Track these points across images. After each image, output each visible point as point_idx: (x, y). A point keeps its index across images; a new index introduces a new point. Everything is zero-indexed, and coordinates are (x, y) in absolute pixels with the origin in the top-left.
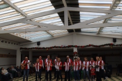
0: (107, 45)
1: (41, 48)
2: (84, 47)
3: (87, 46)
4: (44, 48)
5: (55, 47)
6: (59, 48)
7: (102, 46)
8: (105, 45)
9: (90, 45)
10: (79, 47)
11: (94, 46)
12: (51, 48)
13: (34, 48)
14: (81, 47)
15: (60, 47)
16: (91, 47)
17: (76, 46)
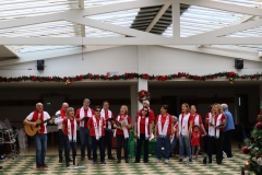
0: (221, 75)
1: (48, 79)
2: (166, 78)
3: (174, 76)
4: (57, 79)
5: (89, 76)
6: (100, 81)
7: (209, 77)
8: (216, 75)
9: (180, 75)
10: (153, 78)
11: (191, 77)
12: (79, 78)
13: (25, 78)
14: (160, 78)
15: (103, 77)
16: (183, 79)
17: (145, 77)
